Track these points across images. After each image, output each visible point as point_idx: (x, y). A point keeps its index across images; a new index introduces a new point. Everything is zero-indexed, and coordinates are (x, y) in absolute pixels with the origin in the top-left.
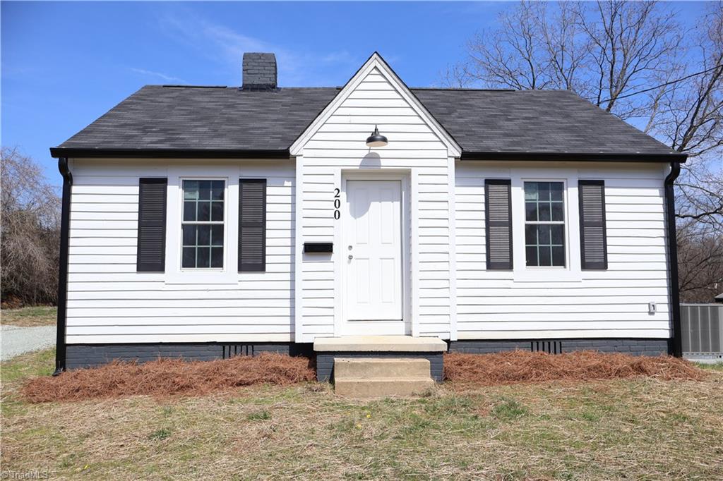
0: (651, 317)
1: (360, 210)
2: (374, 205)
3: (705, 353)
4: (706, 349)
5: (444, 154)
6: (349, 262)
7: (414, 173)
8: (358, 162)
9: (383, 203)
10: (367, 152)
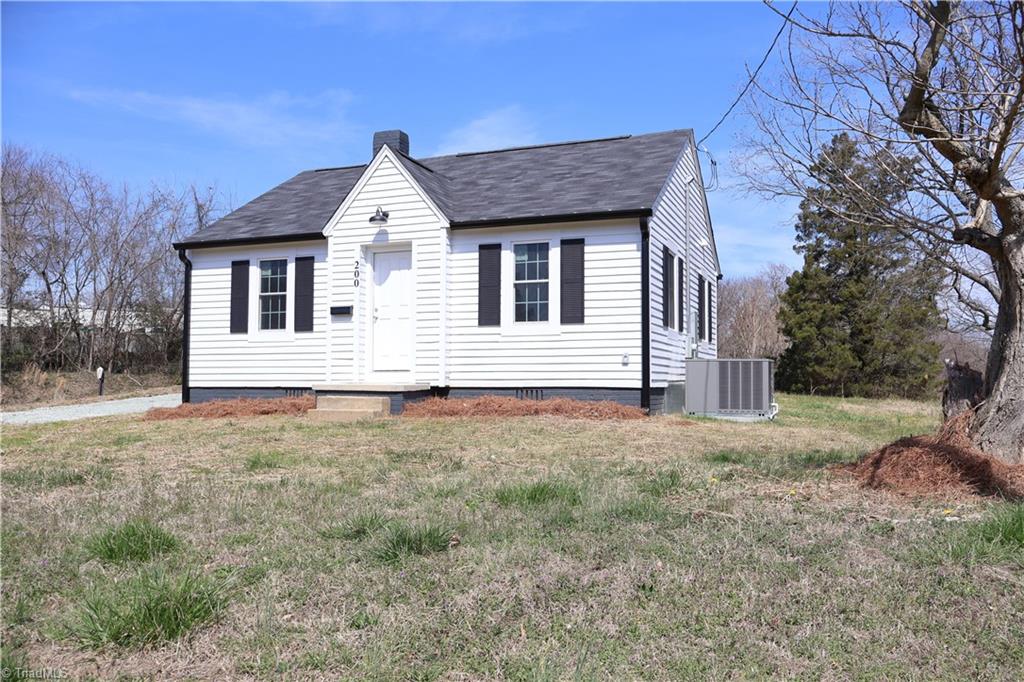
0: (625, 368)
1: (381, 280)
2: (394, 274)
3: (734, 411)
4: (746, 406)
5: (438, 226)
6: (374, 322)
7: (415, 244)
8: (372, 238)
9: (402, 271)
10: (378, 229)
